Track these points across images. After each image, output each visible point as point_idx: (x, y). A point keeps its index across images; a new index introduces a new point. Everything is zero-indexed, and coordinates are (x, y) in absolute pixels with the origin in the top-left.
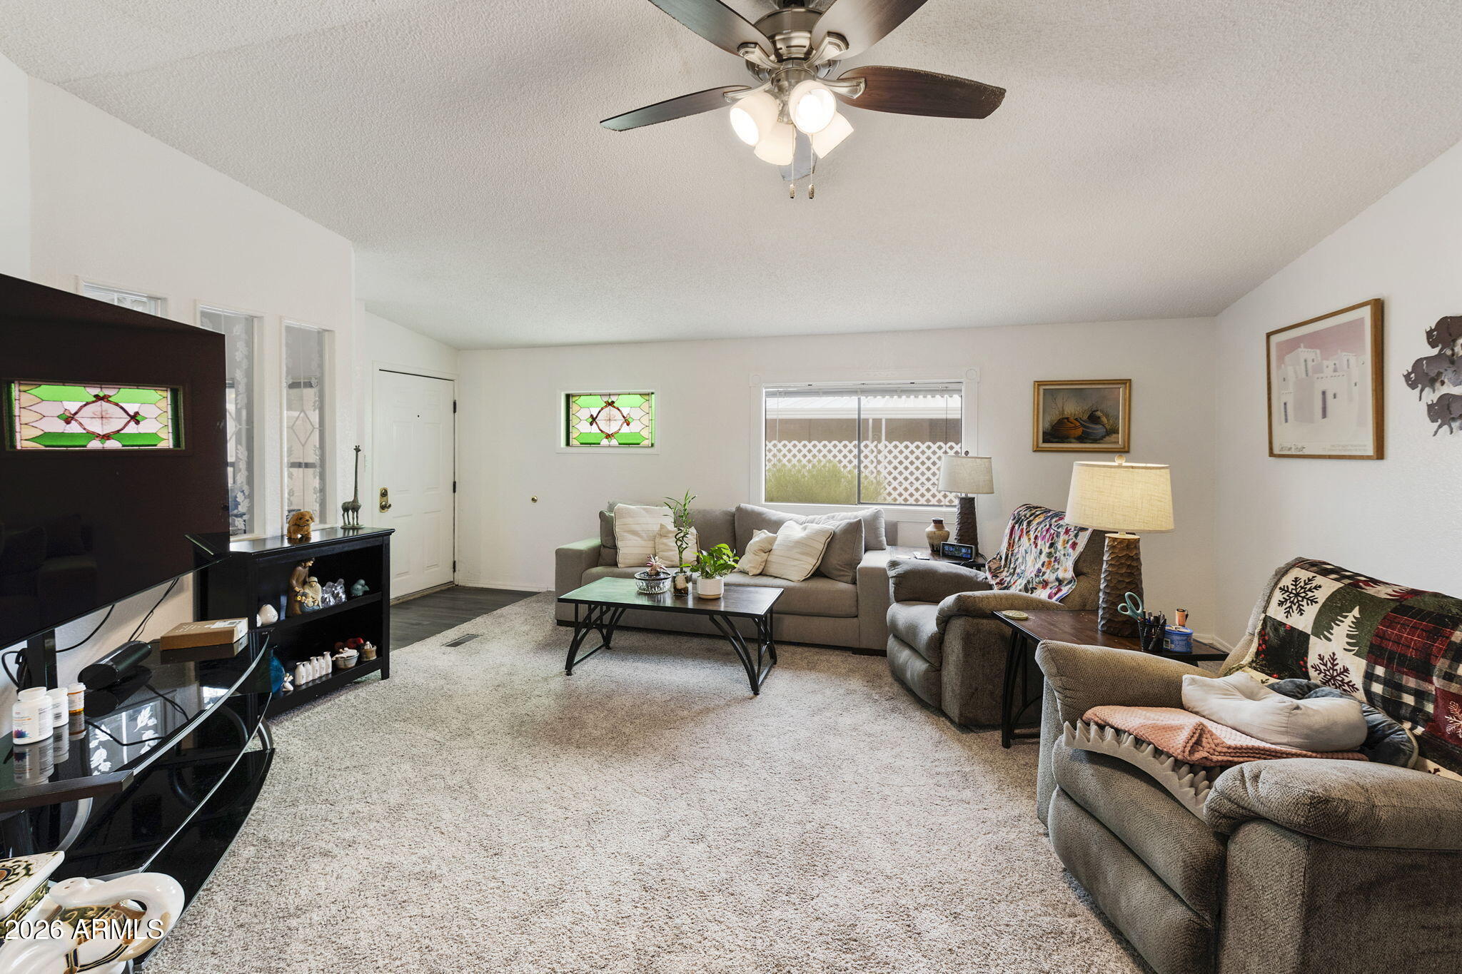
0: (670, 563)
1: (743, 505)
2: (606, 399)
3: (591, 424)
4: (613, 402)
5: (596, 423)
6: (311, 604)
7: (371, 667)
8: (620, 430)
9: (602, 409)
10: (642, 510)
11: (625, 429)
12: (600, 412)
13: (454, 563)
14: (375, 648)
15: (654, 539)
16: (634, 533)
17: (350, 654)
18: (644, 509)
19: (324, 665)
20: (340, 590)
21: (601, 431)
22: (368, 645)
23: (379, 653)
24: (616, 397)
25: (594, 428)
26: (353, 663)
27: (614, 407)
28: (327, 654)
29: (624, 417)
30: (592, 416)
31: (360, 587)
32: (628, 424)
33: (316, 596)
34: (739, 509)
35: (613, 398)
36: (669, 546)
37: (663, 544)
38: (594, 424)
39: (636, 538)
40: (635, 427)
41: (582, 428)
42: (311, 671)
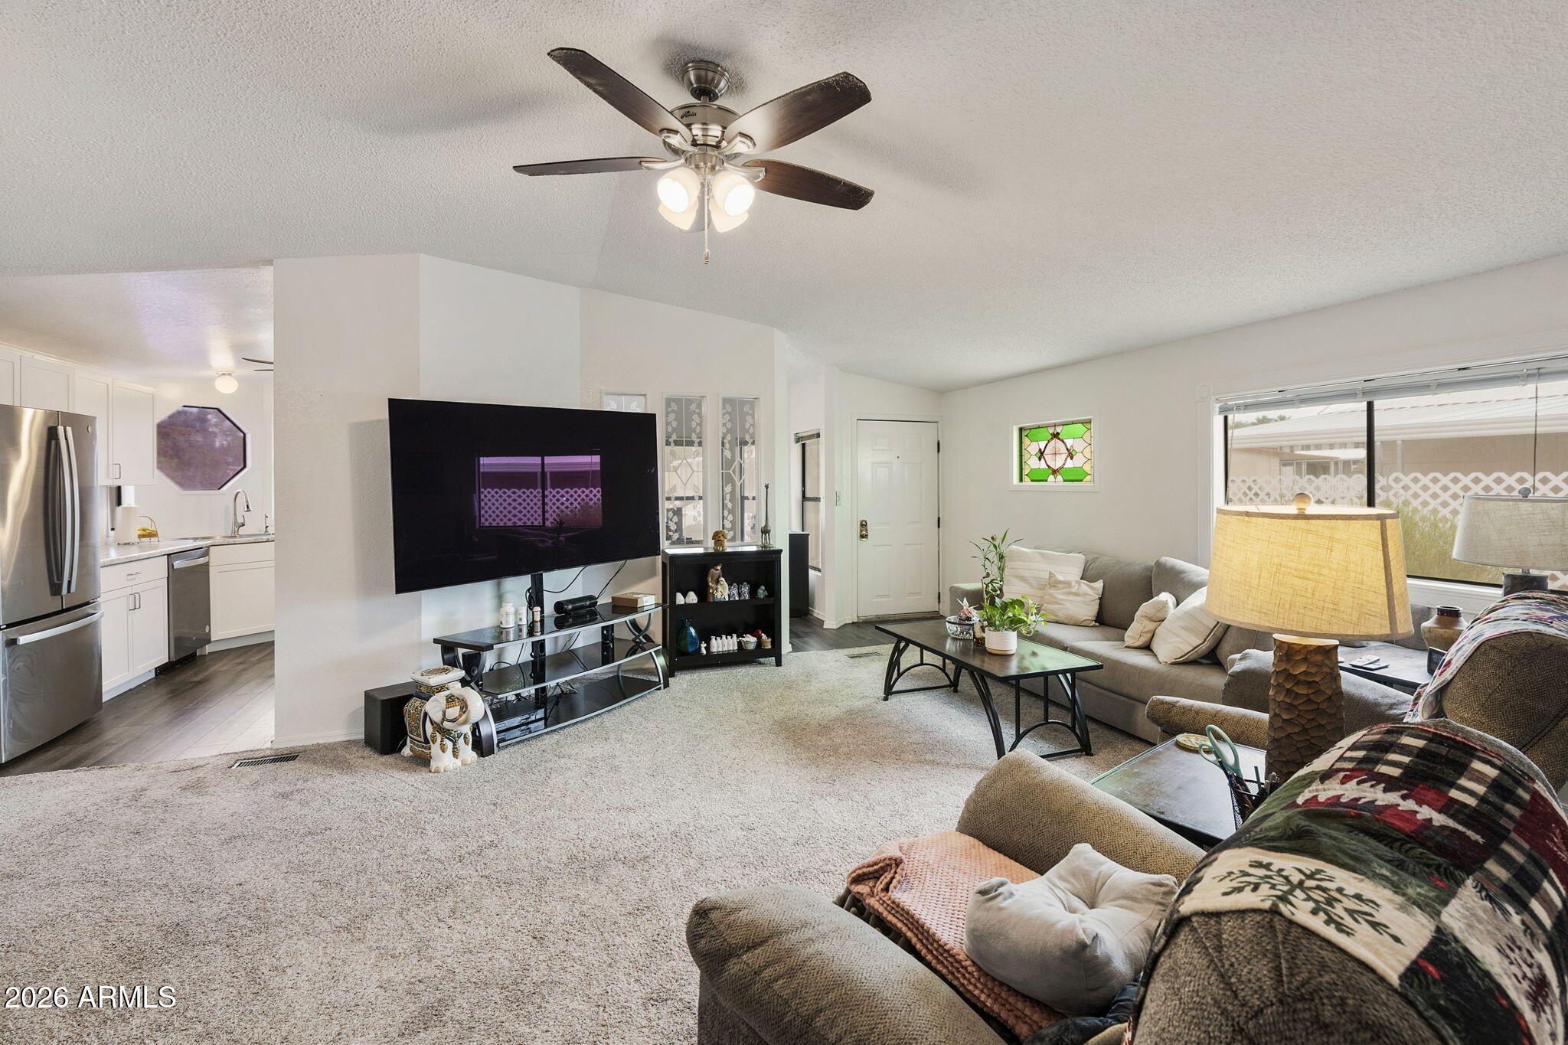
0: (1055, 618)
1: (1164, 559)
2: (1051, 430)
3: (1040, 459)
4: (1058, 434)
5: (1044, 458)
6: (719, 597)
7: (767, 654)
8: (1064, 464)
9: (1049, 442)
10: (1037, 555)
11: (1069, 464)
12: (1047, 445)
13: (939, 594)
14: (770, 640)
15: (1042, 588)
16: (1023, 579)
17: (750, 640)
18: (1039, 553)
19: (731, 643)
20: (746, 589)
21: (1048, 466)
22: (764, 636)
23: (773, 643)
24: (1061, 427)
25: (1043, 464)
26: (751, 647)
27: (1059, 439)
28: (735, 635)
29: (1067, 449)
30: (1040, 450)
31: (761, 591)
32: (1072, 458)
33: (723, 591)
34: (1158, 564)
35: (1059, 429)
36: (1055, 598)
37: (1050, 595)
38: (1042, 459)
39: (1022, 584)
40: (1078, 461)
41: (1033, 463)
42: (721, 645)
